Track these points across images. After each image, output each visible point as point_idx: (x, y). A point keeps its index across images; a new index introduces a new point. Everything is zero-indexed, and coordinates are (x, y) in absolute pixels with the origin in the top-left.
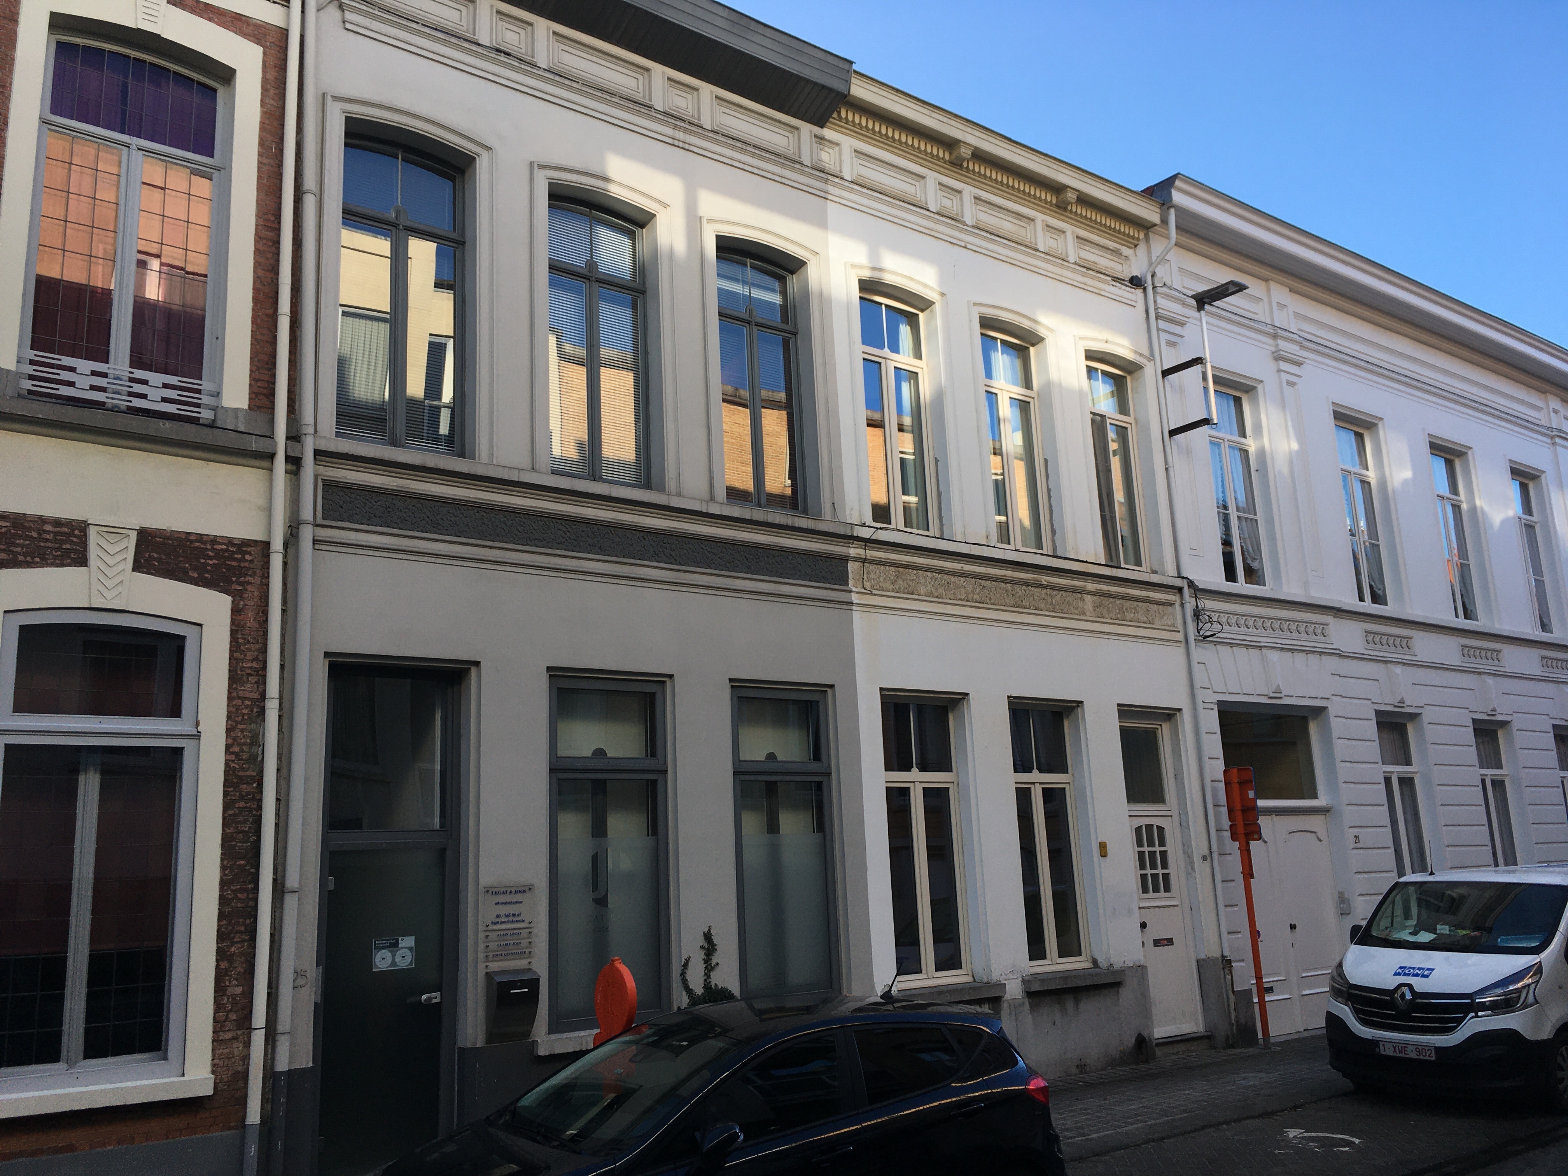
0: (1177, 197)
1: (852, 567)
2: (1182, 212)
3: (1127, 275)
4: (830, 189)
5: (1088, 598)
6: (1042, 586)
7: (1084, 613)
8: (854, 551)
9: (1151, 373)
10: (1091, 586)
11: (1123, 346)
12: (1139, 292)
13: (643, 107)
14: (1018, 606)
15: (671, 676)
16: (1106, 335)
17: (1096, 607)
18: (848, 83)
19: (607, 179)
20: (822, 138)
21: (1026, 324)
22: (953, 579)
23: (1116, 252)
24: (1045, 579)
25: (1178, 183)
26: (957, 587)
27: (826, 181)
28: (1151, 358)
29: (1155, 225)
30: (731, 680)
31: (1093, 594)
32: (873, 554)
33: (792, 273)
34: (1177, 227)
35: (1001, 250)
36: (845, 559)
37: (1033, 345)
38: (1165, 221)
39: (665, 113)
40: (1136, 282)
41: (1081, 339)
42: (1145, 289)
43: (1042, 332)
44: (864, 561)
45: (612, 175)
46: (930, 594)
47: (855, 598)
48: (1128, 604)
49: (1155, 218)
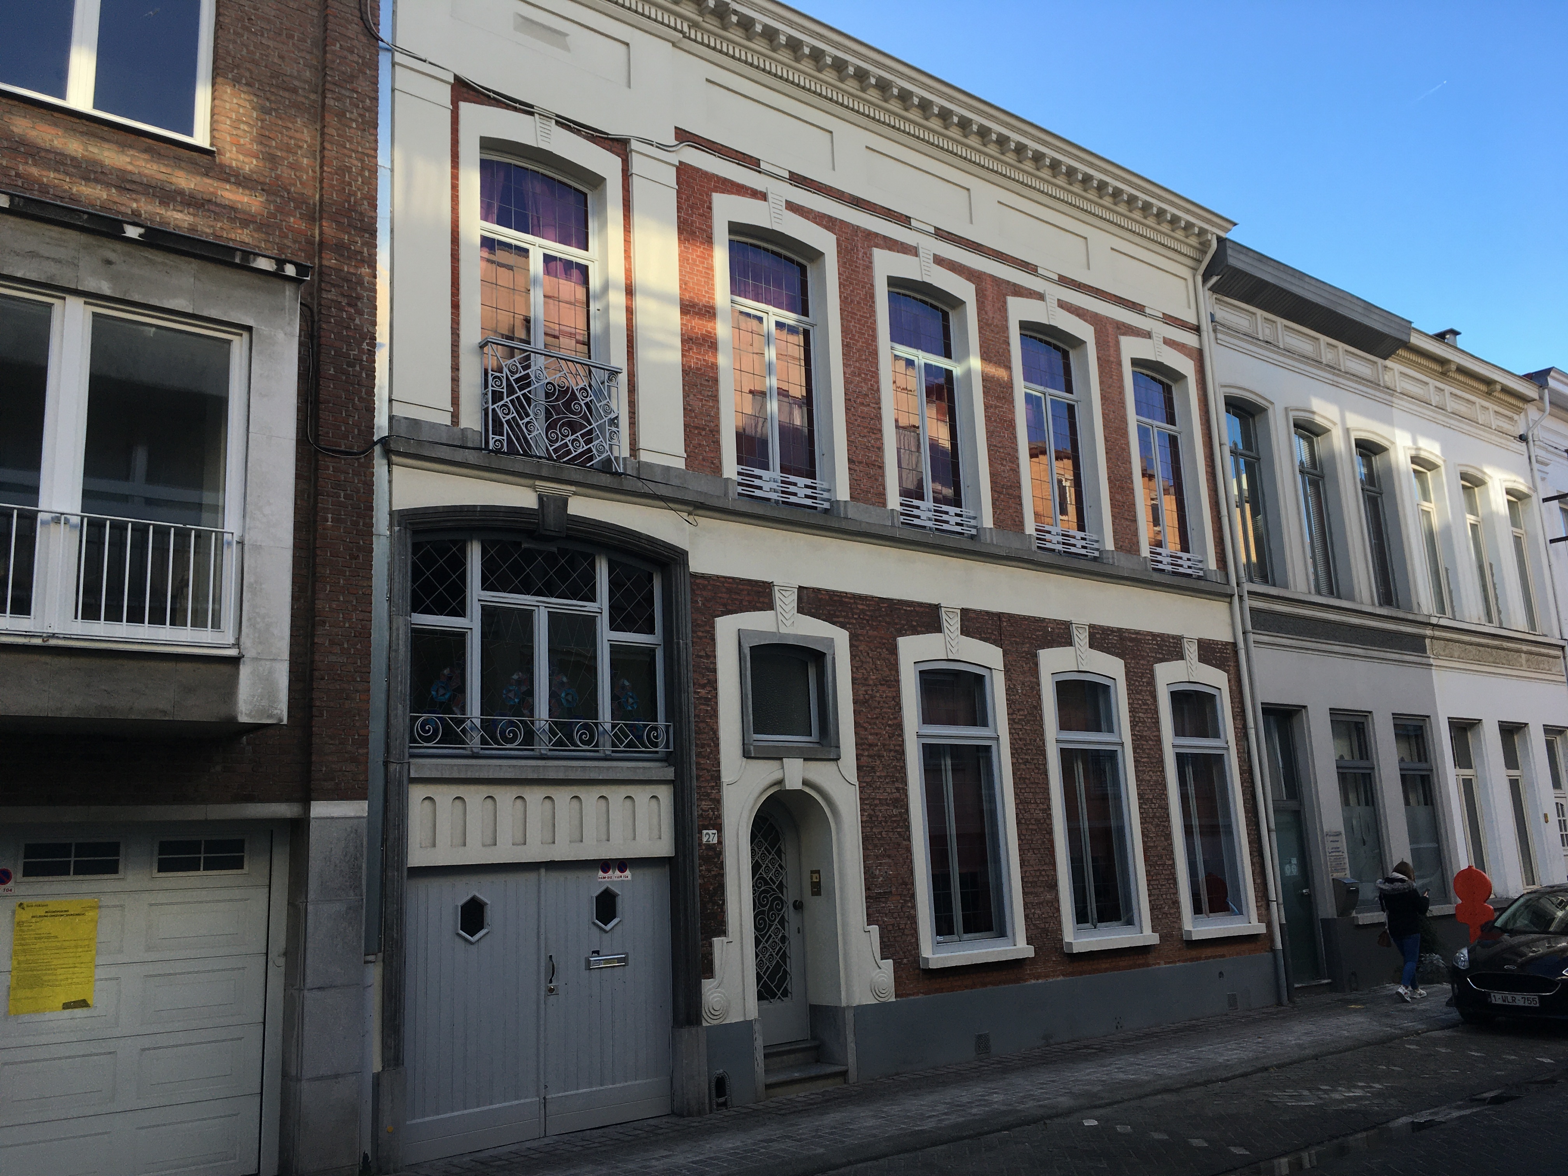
0: (1552, 383)
1: (1427, 641)
2: (1553, 392)
3: (1517, 434)
4: (1394, 400)
5: (1523, 655)
6: (1504, 649)
7: (1521, 666)
8: (1429, 632)
9: (1536, 500)
10: (1525, 648)
11: (1521, 484)
12: (1524, 444)
13: (1317, 362)
14: (1495, 663)
15: (1370, 712)
16: (1514, 477)
17: (1527, 661)
18: (1409, 335)
19: (1313, 413)
20: (1386, 367)
21: (1479, 475)
22: (1467, 647)
23: (1511, 419)
24: (1506, 644)
25: (1552, 373)
26: (1470, 651)
27: (1392, 395)
28: (1535, 488)
29: (1534, 400)
30: (1393, 714)
31: (1526, 653)
32: (1437, 633)
33: (1376, 454)
34: (1550, 402)
35: (1465, 426)
36: (1424, 637)
37: (1477, 486)
38: (1541, 398)
39: (1327, 365)
40: (1523, 438)
41: (1505, 481)
42: (1527, 443)
43: (1487, 479)
44: (1432, 638)
45: (1315, 409)
46: (1459, 658)
47: (1432, 661)
48: (1540, 658)
49: (1536, 396)
